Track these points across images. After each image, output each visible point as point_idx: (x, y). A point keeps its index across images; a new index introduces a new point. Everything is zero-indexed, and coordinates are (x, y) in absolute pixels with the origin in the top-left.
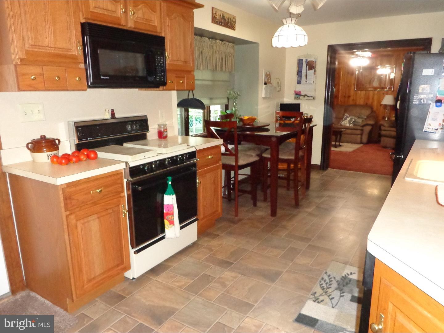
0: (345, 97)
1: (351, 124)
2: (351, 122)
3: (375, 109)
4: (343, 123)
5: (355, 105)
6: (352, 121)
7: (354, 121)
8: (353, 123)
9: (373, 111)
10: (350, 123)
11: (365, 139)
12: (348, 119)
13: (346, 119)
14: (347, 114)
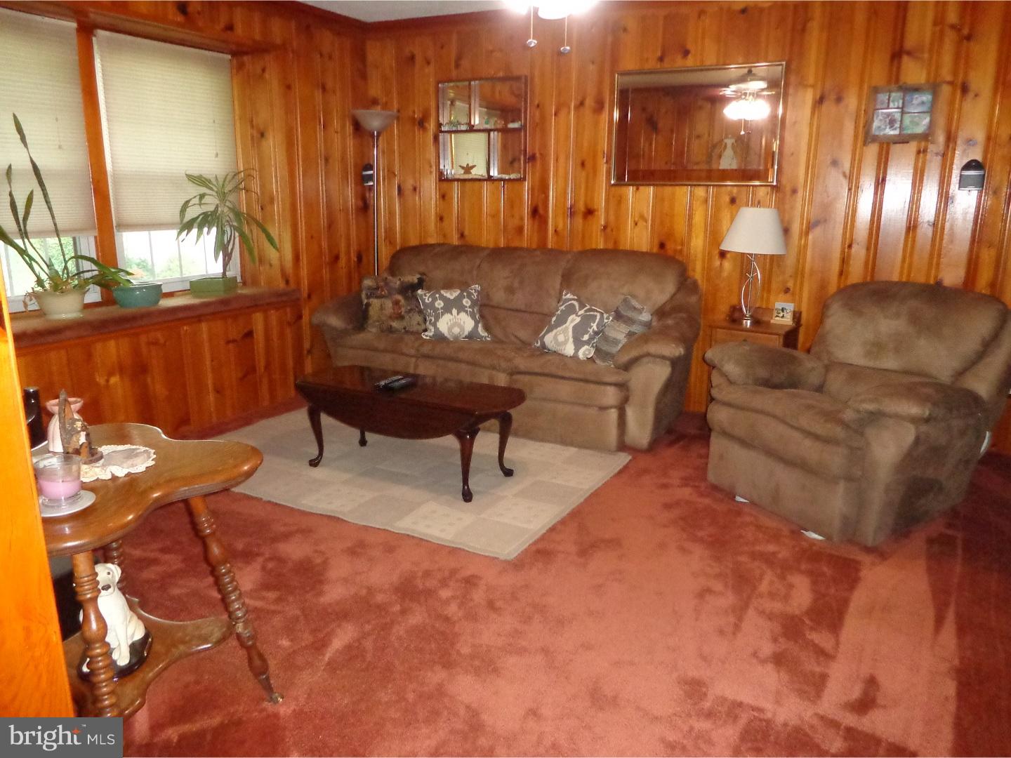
0: (572, 213)
1: (586, 347)
2: (586, 337)
3: (698, 273)
4: (549, 340)
5: (614, 254)
6: (587, 332)
7: (596, 333)
8: (591, 338)
9: (686, 283)
10: (578, 343)
11: (640, 429)
12: (574, 320)
13: (562, 321)
14: (569, 296)
